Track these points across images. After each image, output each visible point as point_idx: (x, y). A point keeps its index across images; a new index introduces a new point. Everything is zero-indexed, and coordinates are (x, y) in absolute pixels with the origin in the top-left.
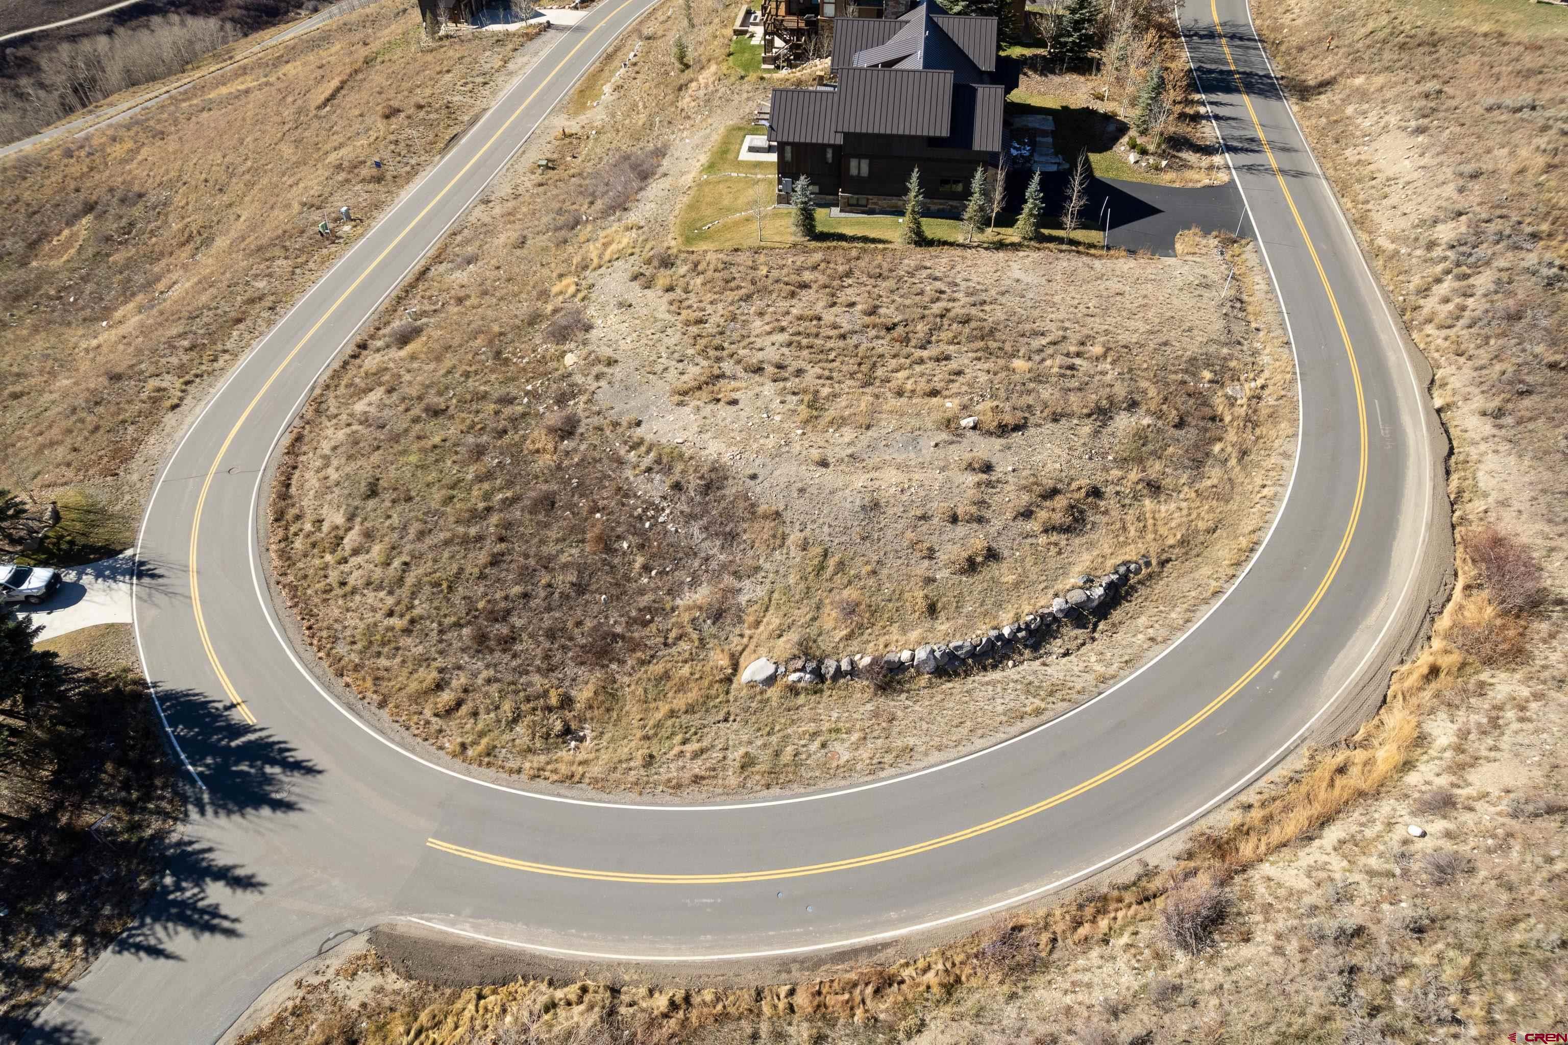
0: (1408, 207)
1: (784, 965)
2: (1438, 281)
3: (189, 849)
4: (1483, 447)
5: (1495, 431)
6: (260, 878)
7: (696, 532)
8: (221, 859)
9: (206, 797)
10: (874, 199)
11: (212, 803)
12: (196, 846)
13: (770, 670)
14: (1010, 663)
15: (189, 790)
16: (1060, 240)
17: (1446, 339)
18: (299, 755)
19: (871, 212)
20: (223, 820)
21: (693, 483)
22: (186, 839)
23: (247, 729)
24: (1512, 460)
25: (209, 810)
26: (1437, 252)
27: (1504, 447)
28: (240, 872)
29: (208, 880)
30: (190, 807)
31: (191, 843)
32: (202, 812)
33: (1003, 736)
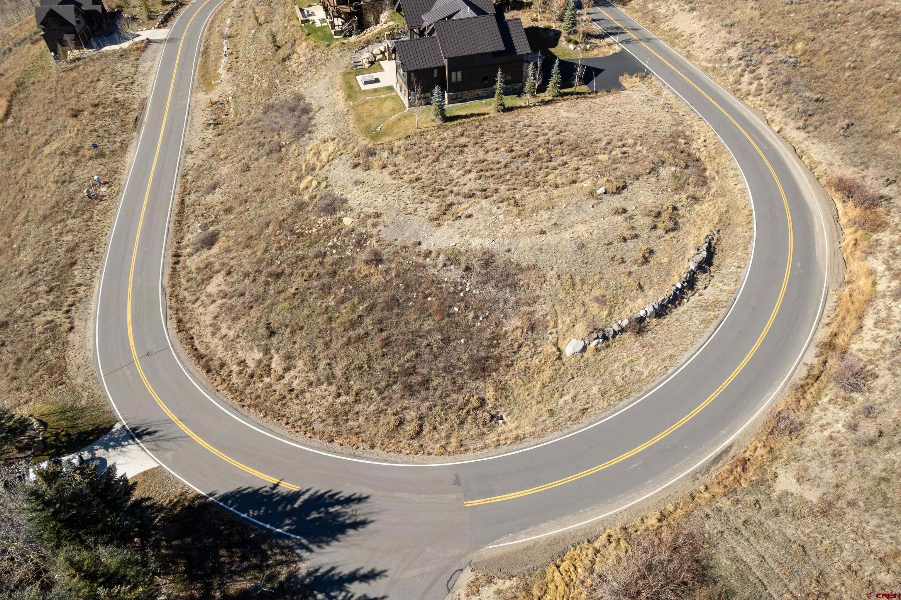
0: (708, 45)
1: (694, 477)
2: (742, 76)
3: (319, 574)
4: (806, 143)
5: (807, 135)
6: (379, 569)
7: (491, 290)
8: (345, 570)
9: (304, 541)
10: (465, 93)
11: (312, 542)
12: (322, 571)
13: (582, 344)
14: (685, 300)
15: (290, 543)
16: (572, 94)
17: (761, 100)
18: (346, 493)
19: (465, 101)
20: (327, 549)
21: (476, 264)
22: (312, 570)
23: (297, 495)
24: (822, 145)
25: (312, 546)
26: (734, 63)
27: (816, 140)
28: (362, 572)
29: (346, 585)
30: (298, 551)
31: (317, 570)
32: (311, 551)
33: (709, 334)
